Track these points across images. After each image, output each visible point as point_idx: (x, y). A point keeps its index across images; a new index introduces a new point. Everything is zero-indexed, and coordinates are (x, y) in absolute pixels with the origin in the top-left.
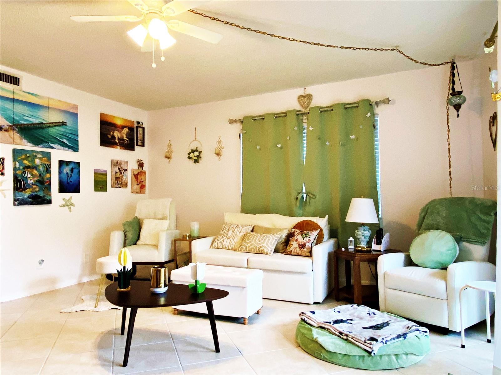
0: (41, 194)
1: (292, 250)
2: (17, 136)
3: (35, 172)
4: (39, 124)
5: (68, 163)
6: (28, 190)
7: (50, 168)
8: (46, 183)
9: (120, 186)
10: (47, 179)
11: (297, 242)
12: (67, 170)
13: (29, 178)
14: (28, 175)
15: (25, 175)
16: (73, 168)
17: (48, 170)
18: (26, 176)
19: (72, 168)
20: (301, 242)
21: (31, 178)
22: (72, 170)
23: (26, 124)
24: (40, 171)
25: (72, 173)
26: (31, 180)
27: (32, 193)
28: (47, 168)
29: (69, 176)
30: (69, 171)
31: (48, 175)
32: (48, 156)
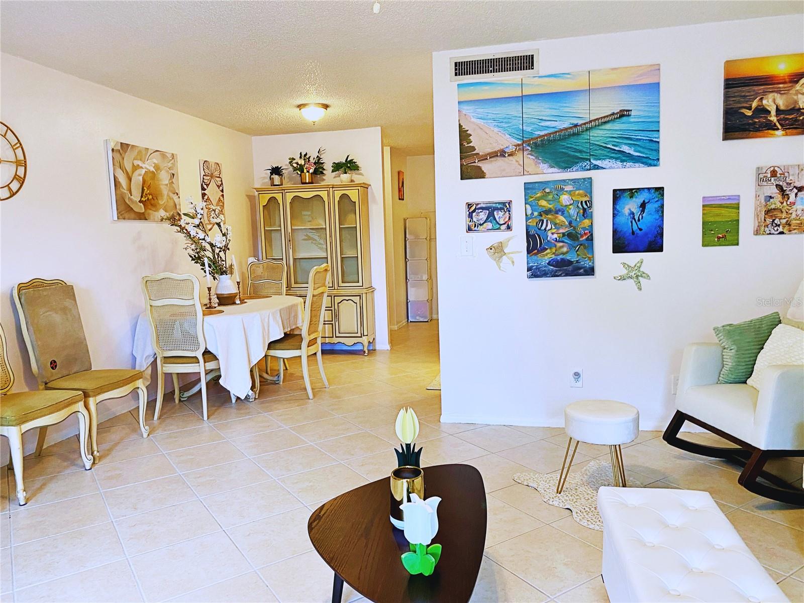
0: (572, 257)
2: (530, 160)
3: (561, 218)
4: (571, 128)
5: (632, 192)
6: (548, 251)
7: (590, 207)
8: (582, 236)
9: (781, 229)
10: (584, 229)
12: (631, 206)
13: (549, 230)
14: (547, 226)
15: (542, 226)
16: (646, 201)
17: (586, 211)
18: (543, 228)
19: (644, 201)
21: (554, 231)
22: (643, 206)
23: (546, 135)
24: (570, 216)
25: (643, 211)
26: (553, 234)
27: (556, 257)
28: (584, 210)
29: (637, 219)
30: (636, 210)
31: (587, 222)
32: (587, 185)
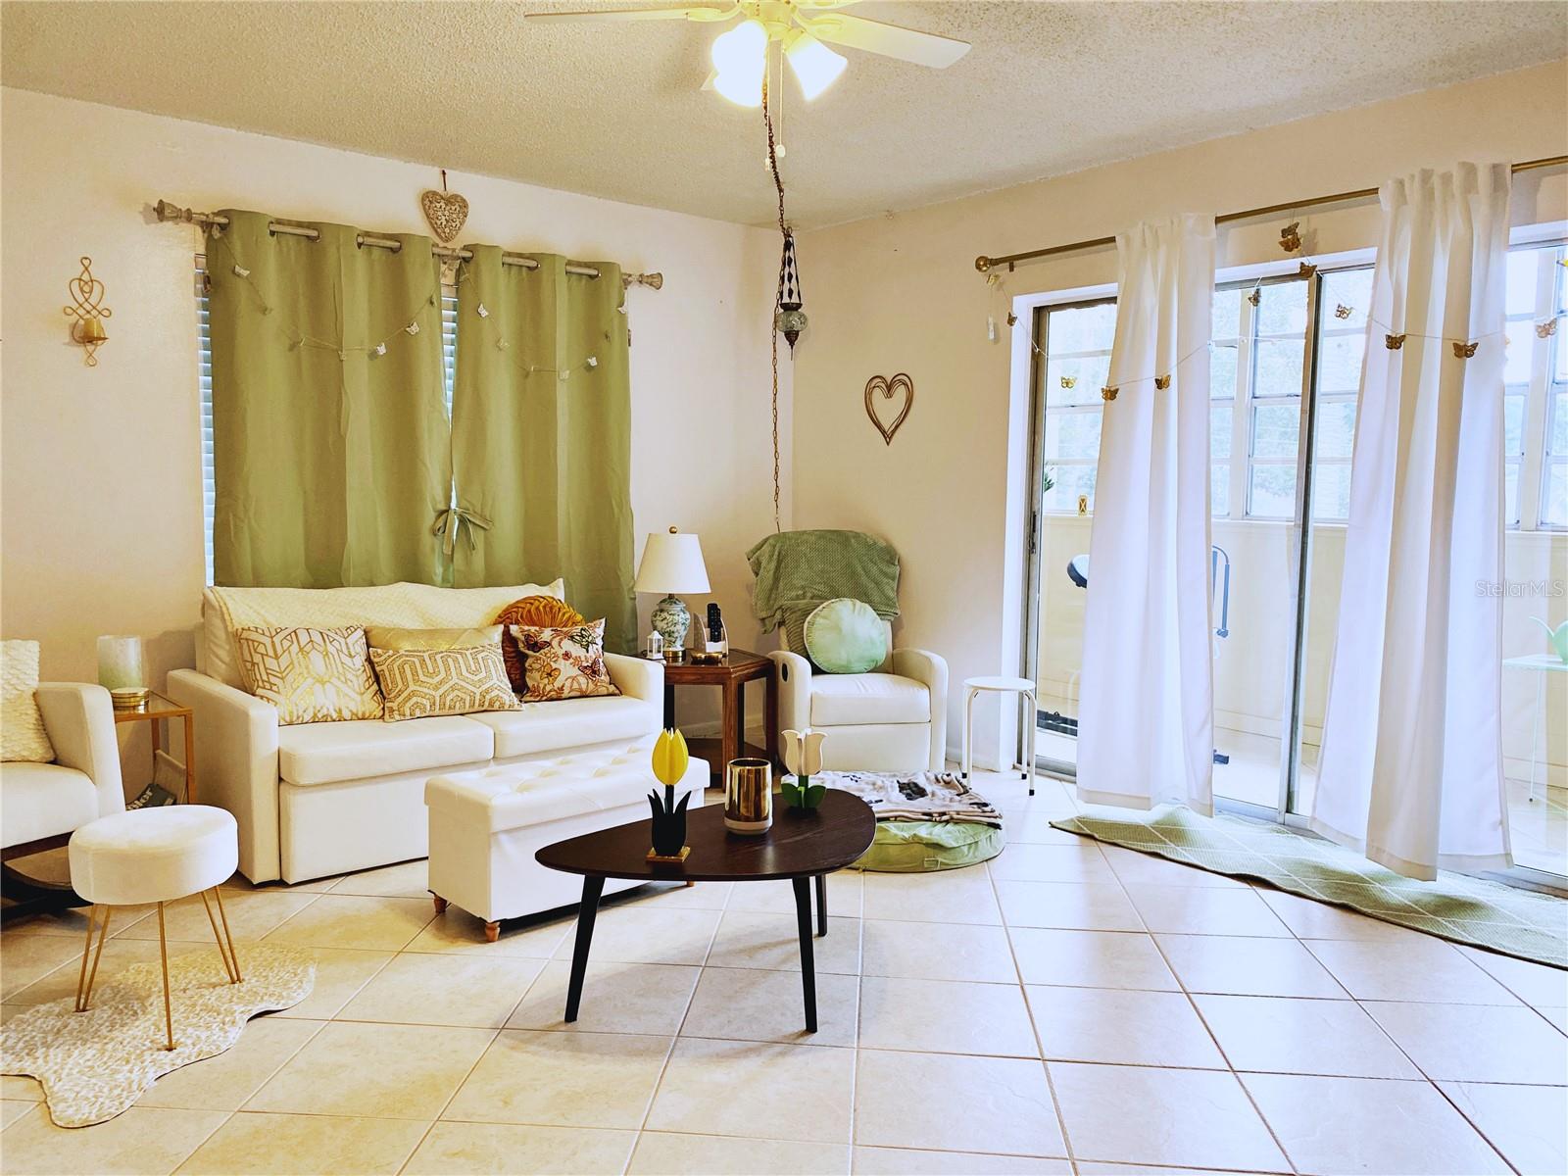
1: (563, 686)
11: (571, 660)
20: (583, 659)
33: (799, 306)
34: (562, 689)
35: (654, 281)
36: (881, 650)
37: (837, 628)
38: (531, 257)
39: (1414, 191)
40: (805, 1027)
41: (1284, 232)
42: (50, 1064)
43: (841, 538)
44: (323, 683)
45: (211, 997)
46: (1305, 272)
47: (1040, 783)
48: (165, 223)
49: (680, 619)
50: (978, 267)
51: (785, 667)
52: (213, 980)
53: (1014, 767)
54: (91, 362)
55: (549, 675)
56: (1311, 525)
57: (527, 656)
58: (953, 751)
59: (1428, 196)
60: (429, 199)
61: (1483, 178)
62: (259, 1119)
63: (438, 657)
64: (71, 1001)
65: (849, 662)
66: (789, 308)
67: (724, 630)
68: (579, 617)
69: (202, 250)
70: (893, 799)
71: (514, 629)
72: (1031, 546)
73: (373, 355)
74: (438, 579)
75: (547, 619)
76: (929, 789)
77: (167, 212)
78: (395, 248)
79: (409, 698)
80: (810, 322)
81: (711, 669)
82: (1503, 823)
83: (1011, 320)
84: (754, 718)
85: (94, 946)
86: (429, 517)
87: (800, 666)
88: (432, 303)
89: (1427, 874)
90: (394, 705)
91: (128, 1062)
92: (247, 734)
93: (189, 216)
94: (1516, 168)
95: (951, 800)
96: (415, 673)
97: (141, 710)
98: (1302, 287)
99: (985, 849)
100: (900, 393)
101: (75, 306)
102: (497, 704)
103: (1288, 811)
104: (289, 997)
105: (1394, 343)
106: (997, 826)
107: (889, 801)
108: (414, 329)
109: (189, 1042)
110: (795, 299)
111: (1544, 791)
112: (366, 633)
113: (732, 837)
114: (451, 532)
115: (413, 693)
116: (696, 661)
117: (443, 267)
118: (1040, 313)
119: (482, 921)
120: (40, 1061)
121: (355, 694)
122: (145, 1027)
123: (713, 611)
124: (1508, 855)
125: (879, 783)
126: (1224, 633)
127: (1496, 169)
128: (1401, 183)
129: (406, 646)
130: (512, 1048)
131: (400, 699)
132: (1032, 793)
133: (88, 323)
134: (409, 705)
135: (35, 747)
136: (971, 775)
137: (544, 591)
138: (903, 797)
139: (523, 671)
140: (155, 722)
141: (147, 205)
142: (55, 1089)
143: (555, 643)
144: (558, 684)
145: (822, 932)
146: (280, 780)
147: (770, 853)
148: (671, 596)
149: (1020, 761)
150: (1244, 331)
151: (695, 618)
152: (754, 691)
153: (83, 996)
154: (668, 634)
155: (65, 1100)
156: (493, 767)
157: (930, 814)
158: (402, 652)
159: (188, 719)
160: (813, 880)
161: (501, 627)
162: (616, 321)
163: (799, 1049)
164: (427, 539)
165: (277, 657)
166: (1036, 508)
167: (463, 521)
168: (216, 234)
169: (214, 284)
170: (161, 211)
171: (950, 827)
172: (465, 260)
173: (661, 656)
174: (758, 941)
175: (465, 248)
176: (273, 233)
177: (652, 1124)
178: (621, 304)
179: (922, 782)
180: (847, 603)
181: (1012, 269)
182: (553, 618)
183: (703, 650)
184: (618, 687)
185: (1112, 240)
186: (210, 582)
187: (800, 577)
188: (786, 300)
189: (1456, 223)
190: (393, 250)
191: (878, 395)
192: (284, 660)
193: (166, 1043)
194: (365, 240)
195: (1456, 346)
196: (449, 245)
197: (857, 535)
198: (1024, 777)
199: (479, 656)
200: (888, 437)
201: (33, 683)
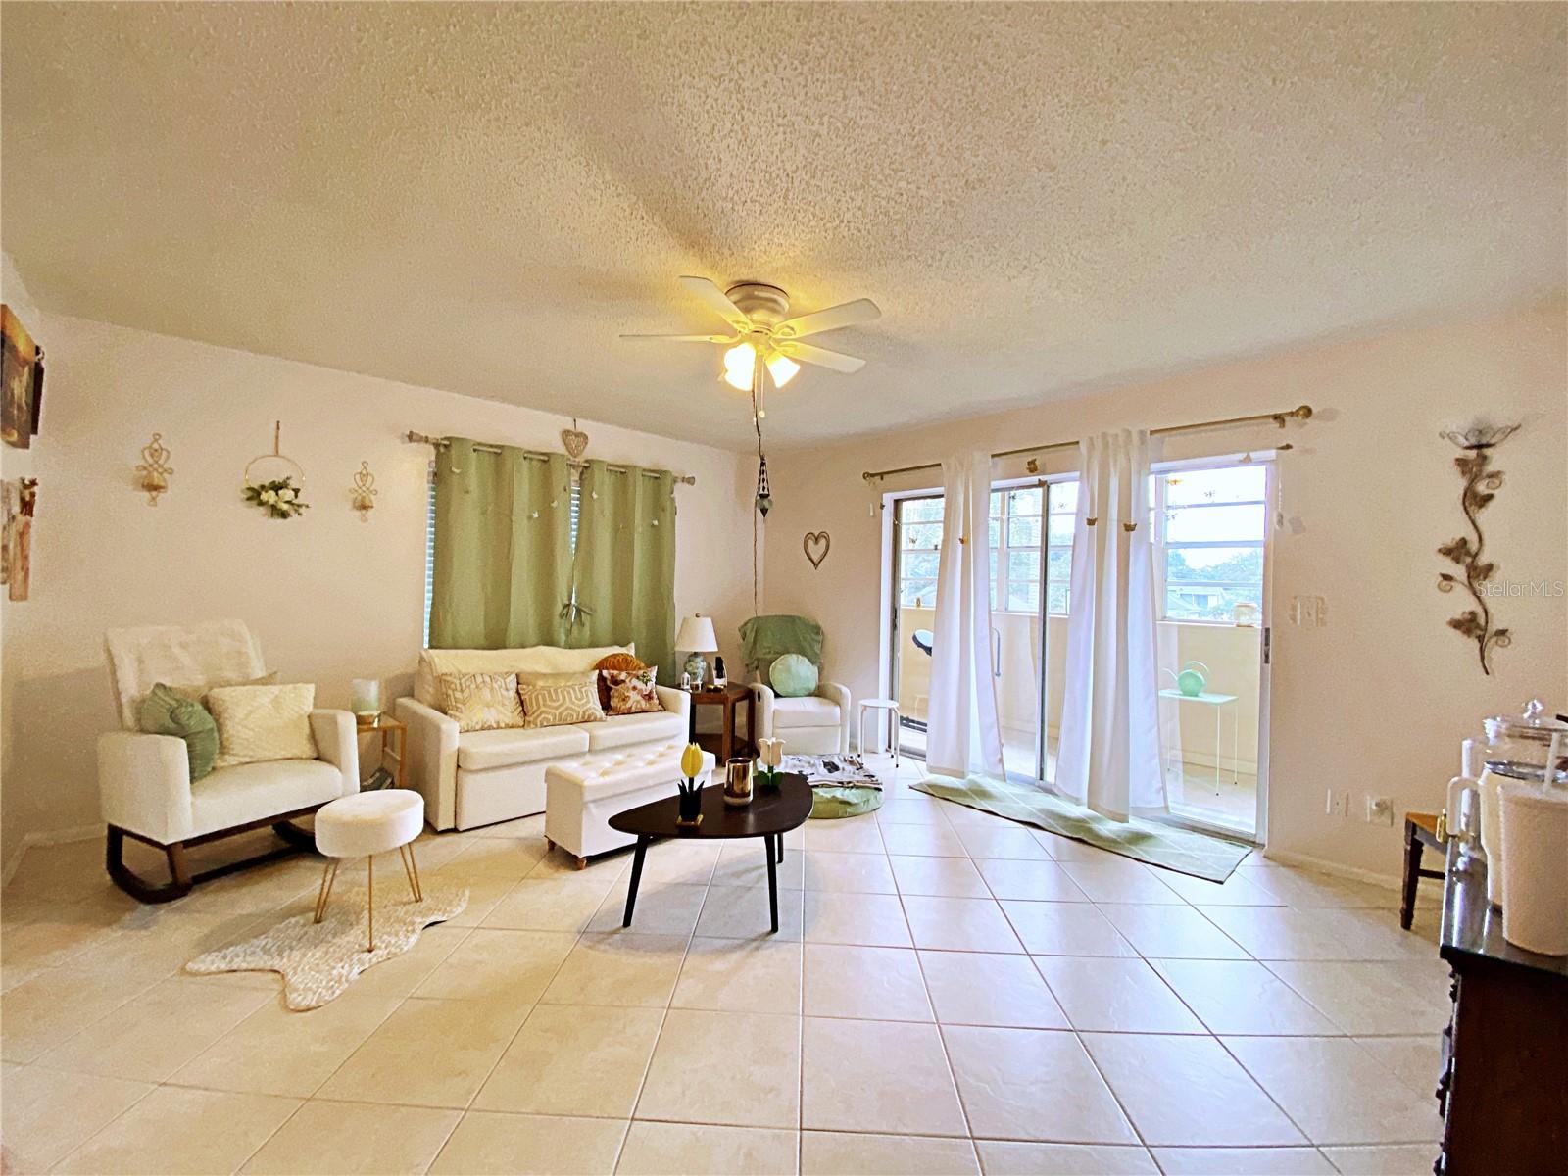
1: (631, 706)
20: (644, 690)
33: (769, 495)
34: (631, 708)
35: (691, 481)
36: (813, 685)
37: (788, 670)
38: (623, 467)
39: (1098, 443)
40: (770, 928)
41: (1029, 463)
42: (292, 962)
43: (791, 620)
44: (488, 707)
45: (401, 911)
46: (1041, 484)
47: (903, 760)
48: (412, 444)
49: (700, 665)
50: (865, 478)
51: (759, 694)
52: (404, 900)
53: (887, 750)
54: (364, 520)
55: (624, 700)
56: (1048, 616)
57: (611, 689)
58: (854, 741)
59: (1106, 445)
60: (566, 434)
61: (1135, 438)
62: (422, 1003)
63: (559, 691)
64: (311, 915)
65: (795, 690)
66: (763, 497)
67: (725, 672)
68: (642, 665)
69: (433, 458)
70: (820, 772)
71: (605, 673)
72: (894, 626)
73: (530, 518)
74: (562, 643)
75: (624, 666)
76: (840, 766)
77: (414, 437)
78: (546, 459)
79: (541, 714)
80: (774, 506)
81: (717, 695)
82: (1164, 788)
83: (882, 506)
84: (741, 719)
85: (329, 877)
86: (559, 607)
87: (768, 692)
88: (565, 490)
89: (1123, 819)
90: (531, 719)
91: (341, 961)
92: (439, 740)
93: (427, 440)
94: (1152, 433)
95: (854, 773)
96: (544, 700)
97: (376, 725)
98: (1039, 491)
99: (873, 804)
100: (823, 542)
101: (357, 488)
102: (592, 718)
103: (1041, 779)
104: (451, 912)
105: (1091, 522)
106: (880, 790)
107: (818, 774)
108: (554, 504)
109: (384, 945)
110: (766, 492)
111: (1180, 766)
112: (518, 676)
113: (729, 807)
114: (571, 616)
115: (543, 712)
116: (709, 690)
117: (572, 471)
118: (897, 502)
119: (576, 857)
120: (285, 960)
121: (508, 713)
122: (356, 936)
123: (719, 661)
124: (1167, 807)
125: (812, 762)
126: (998, 675)
127: (1142, 433)
128: (1091, 439)
129: (540, 683)
130: (590, 947)
131: (536, 714)
132: (897, 766)
133: (363, 497)
134: (540, 719)
135: (306, 749)
136: (863, 754)
137: (623, 650)
138: (826, 771)
139: (609, 698)
140: (385, 732)
141: (403, 434)
142: (293, 980)
143: (627, 681)
144: (628, 705)
145: (781, 861)
146: (458, 767)
147: (751, 818)
148: (695, 653)
149: (890, 746)
150: (1002, 513)
151: (709, 666)
152: (742, 707)
153: (320, 911)
154: (693, 675)
155: (296, 990)
156: (589, 758)
157: (842, 783)
158: (538, 687)
159: (403, 730)
160: (776, 836)
161: (597, 671)
162: (669, 502)
163: (768, 944)
164: (557, 620)
165: (462, 691)
166: (896, 606)
167: (579, 610)
168: (442, 449)
169: (439, 477)
170: (411, 437)
171: (853, 790)
172: (585, 467)
173: (688, 687)
174: (741, 868)
175: (586, 461)
176: (475, 450)
177: (675, 1003)
178: (672, 493)
179: (836, 762)
180: (794, 656)
181: (882, 479)
182: (628, 666)
183: (713, 684)
184: (664, 706)
185: (939, 465)
186: (426, 646)
187: (767, 642)
188: (761, 492)
189: (1121, 458)
190: (544, 461)
191: (811, 543)
192: (466, 693)
193: (368, 946)
194: (528, 455)
195: (1126, 526)
196: (577, 459)
197: (799, 618)
198: (892, 756)
199: (583, 690)
200: (816, 565)
201: (309, 708)
